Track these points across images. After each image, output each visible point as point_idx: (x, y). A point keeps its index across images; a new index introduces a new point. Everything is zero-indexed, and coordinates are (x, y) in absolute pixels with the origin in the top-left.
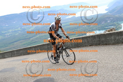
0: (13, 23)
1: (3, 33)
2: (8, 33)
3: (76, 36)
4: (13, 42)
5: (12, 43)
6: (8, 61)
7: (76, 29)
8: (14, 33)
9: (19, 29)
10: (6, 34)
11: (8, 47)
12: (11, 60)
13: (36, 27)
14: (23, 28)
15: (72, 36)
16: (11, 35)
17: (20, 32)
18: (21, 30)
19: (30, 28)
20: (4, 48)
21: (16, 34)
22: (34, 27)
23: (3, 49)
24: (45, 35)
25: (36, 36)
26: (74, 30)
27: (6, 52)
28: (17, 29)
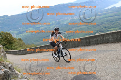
0: (48, 16)
1: (38, 27)
2: (43, 27)
3: (117, 29)
4: (48, 37)
5: (46, 37)
6: (45, 56)
7: (117, 21)
8: (48, 27)
9: (54, 22)
10: (40, 28)
11: (42, 41)
12: (47, 54)
13: (71, 20)
14: (57, 21)
15: (112, 29)
16: (45, 29)
17: (55, 26)
18: (55, 23)
19: (64, 21)
20: (39, 42)
21: (51, 28)
22: (69, 20)
23: (37, 43)
24: (80, 29)
25: (71, 30)
26: (114, 23)
27: (42, 46)
28: (51, 23)
